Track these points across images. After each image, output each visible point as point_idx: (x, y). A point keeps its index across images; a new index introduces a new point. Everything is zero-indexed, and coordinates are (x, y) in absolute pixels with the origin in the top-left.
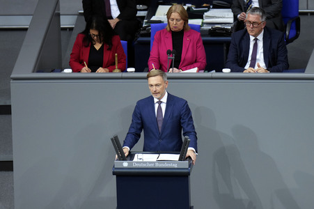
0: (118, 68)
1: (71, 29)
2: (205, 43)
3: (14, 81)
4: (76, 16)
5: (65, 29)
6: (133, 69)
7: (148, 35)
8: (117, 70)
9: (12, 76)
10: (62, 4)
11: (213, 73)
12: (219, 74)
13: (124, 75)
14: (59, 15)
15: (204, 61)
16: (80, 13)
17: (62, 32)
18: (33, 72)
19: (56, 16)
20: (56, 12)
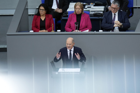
1: (33, 15)
2: (91, 20)
3: (8, 36)
4: (35, 10)
5: (30, 15)
6: (60, 31)
7: (67, 16)
8: (53, 31)
9: (7, 34)
10: (29, 4)
11: (95, 32)
12: (97, 33)
13: (56, 33)
14: (27, 9)
15: (91, 27)
16: (37, 8)
17: (29, 17)
18: (16, 32)
19: (26, 10)
20: (26, 7)
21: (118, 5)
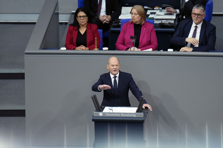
0: (97, 47)
1: (66, 23)
2: (157, 32)
3: (27, 55)
4: (70, 15)
5: (62, 23)
6: (107, 48)
7: (119, 26)
8: (96, 49)
9: (26, 51)
10: (60, 6)
11: (162, 52)
12: (165, 53)
13: (101, 52)
14: (58, 14)
15: (156, 44)
16: (73, 13)
17: (60, 26)
18: (40, 49)
19: (56, 15)
20: (56, 11)
21: (204, 11)
